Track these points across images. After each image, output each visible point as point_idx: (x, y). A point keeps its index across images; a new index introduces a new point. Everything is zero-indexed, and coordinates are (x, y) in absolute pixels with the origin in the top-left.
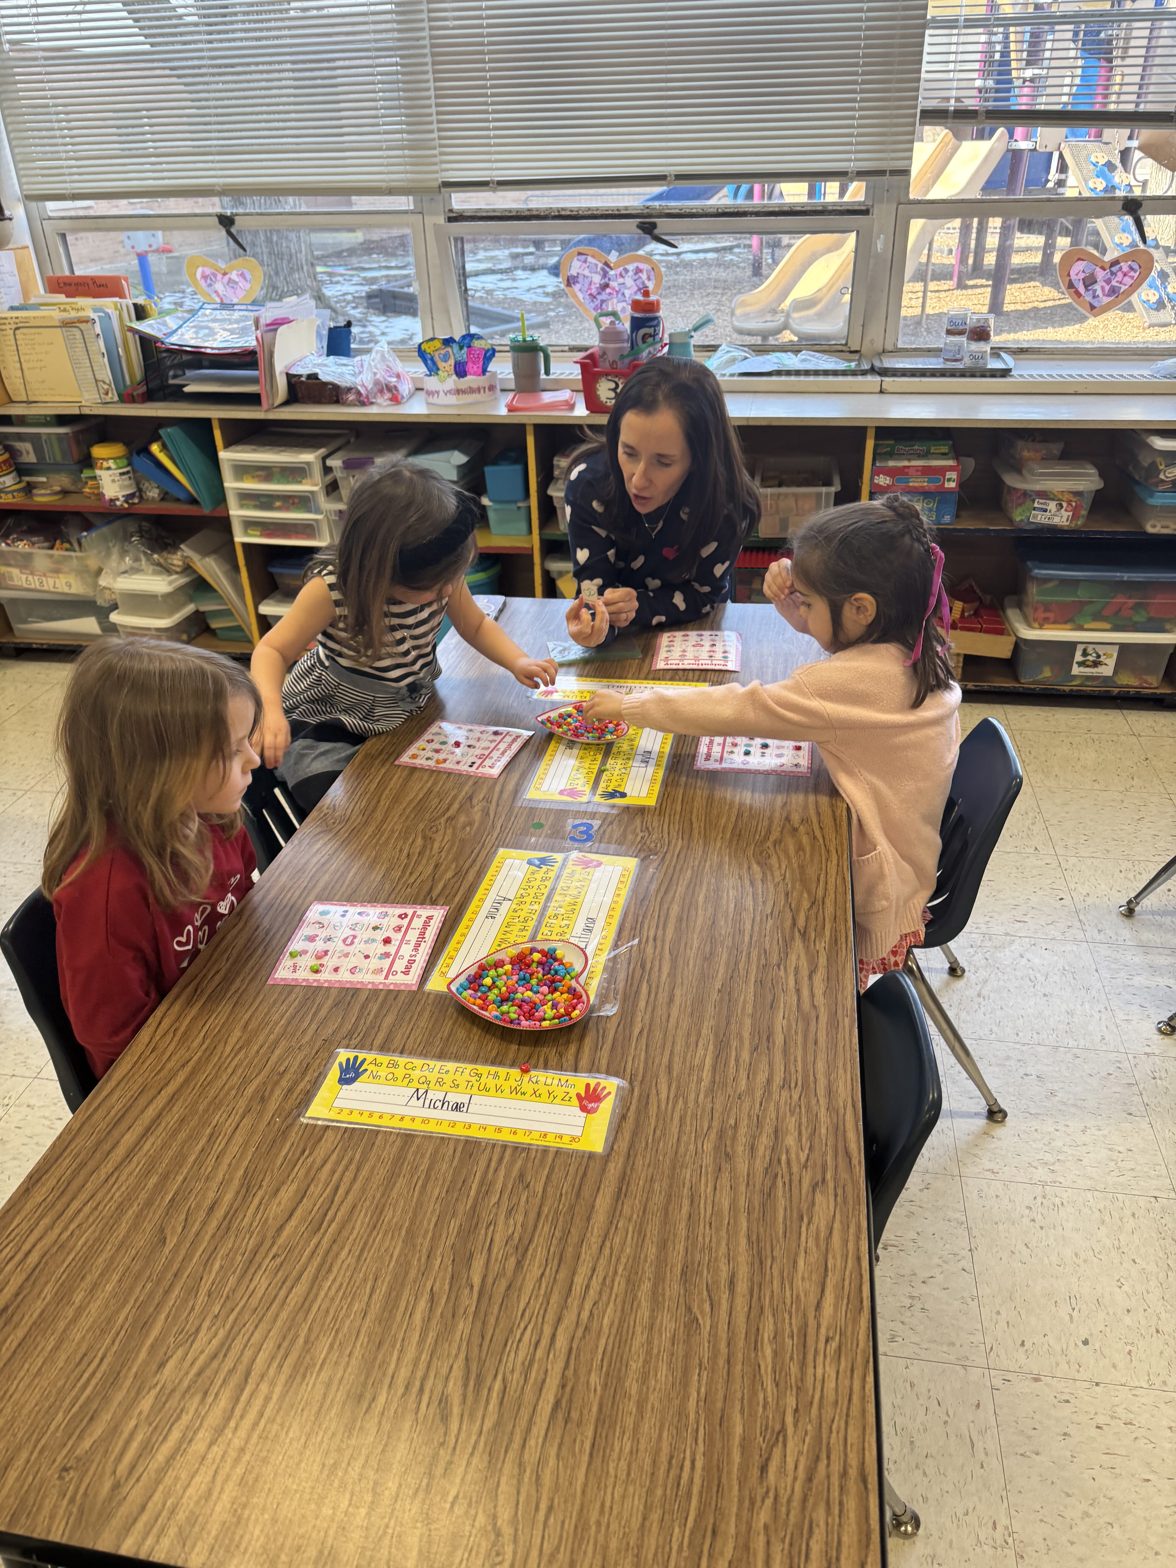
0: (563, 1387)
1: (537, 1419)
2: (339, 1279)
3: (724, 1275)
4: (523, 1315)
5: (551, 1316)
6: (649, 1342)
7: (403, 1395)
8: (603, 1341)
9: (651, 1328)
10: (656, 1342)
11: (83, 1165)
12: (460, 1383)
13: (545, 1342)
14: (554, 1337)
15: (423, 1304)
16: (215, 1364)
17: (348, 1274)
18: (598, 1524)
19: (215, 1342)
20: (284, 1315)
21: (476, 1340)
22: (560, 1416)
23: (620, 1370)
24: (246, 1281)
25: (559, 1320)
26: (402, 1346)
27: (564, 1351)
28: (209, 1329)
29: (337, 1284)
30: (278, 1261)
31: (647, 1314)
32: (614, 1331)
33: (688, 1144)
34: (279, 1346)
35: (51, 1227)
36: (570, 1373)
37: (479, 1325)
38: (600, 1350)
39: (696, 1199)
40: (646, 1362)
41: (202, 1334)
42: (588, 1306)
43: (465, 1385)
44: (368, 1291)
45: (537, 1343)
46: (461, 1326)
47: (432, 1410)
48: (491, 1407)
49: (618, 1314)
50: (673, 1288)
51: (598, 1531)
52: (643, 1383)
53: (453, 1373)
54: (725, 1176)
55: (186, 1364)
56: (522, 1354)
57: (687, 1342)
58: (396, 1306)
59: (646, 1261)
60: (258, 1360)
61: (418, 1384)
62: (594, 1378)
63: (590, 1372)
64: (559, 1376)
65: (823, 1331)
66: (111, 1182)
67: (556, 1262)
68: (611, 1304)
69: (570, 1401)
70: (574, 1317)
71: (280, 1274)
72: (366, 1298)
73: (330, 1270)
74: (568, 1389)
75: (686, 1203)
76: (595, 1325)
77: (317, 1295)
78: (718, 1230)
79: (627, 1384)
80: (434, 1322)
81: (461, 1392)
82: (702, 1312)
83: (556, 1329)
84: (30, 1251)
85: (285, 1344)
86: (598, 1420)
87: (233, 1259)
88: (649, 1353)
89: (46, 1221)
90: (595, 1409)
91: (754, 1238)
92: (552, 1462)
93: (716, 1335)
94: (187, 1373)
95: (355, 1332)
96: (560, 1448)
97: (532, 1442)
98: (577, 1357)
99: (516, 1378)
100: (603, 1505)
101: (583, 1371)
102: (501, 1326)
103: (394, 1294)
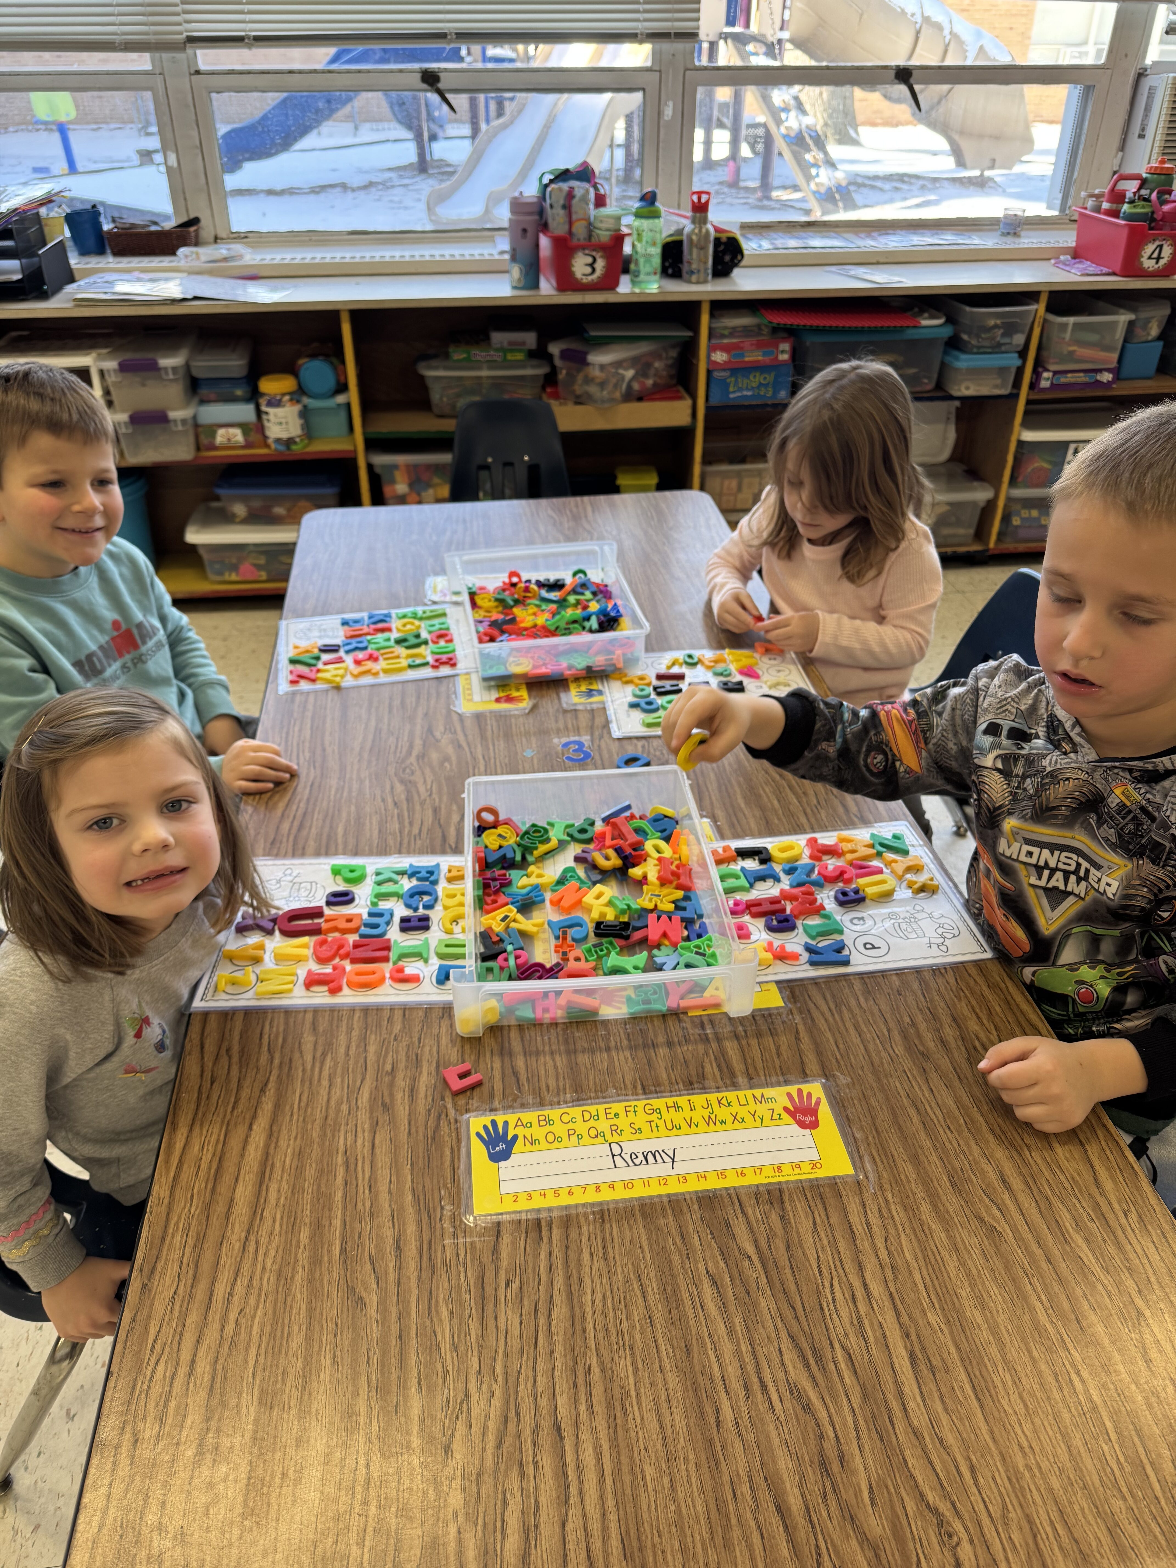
0: (908, 1335)
1: (902, 1378)
2: (598, 1289)
3: (993, 1176)
4: (820, 1272)
5: (849, 1266)
6: (964, 1264)
7: (747, 1398)
8: (917, 1276)
9: (957, 1250)
10: (969, 1262)
11: (201, 1239)
12: (800, 1365)
13: (860, 1293)
14: (865, 1285)
15: (708, 1291)
16: (511, 1427)
17: (604, 1281)
18: (1028, 1467)
19: (497, 1402)
20: (559, 1348)
21: (789, 1314)
22: (923, 1367)
23: (952, 1301)
24: (491, 1322)
25: (861, 1268)
26: (713, 1343)
27: (886, 1298)
28: (479, 1389)
29: (599, 1296)
30: (515, 1287)
31: (943, 1235)
32: (922, 1263)
33: (878, 1052)
34: (575, 1385)
35: (204, 1323)
36: (905, 1319)
37: (781, 1296)
38: (921, 1287)
39: (919, 1105)
40: (973, 1286)
41: (474, 1397)
42: (880, 1244)
43: (807, 1366)
44: (638, 1293)
45: (853, 1297)
46: (763, 1303)
47: (788, 1404)
48: (847, 1380)
49: (915, 1244)
50: (952, 1203)
51: (1033, 1476)
52: (983, 1308)
53: (786, 1358)
54: (933, 1075)
55: (477, 1438)
56: (845, 1313)
57: (998, 1253)
58: (679, 1303)
59: (909, 1181)
60: (559, 1408)
61: (755, 1379)
62: (932, 1317)
63: (924, 1311)
64: (897, 1326)
65: (1116, 1206)
66: (251, 1248)
67: (820, 1206)
68: (903, 1236)
69: (924, 1349)
70: (874, 1260)
71: (526, 1302)
72: (641, 1301)
73: (581, 1282)
74: (914, 1337)
75: (912, 1112)
76: (899, 1262)
77: (583, 1315)
78: (960, 1133)
79: (968, 1314)
80: (732, 1308)
81: (806, 1375)
82: (994, 1219)
83: (863, 1277)
84: (193, 1361)
85: (581, 1380)
86: (962, 1360)
87: (460, 1301)
88: (969, 1274)
89: (193, 1318)
90: (953, 1350)
91: (998, 1131)
92: (944, 1419)
93: (1022, 1239)
94: (484, 1449)
95: (651, 1343)
96: (943, 1402)
97: (911, 1405)
98: (902, 1301)
99: (853, 1341)
100: (1021, 1447)
101: (917, 1314)
102: (805, 1290)
103: (669, 1289)
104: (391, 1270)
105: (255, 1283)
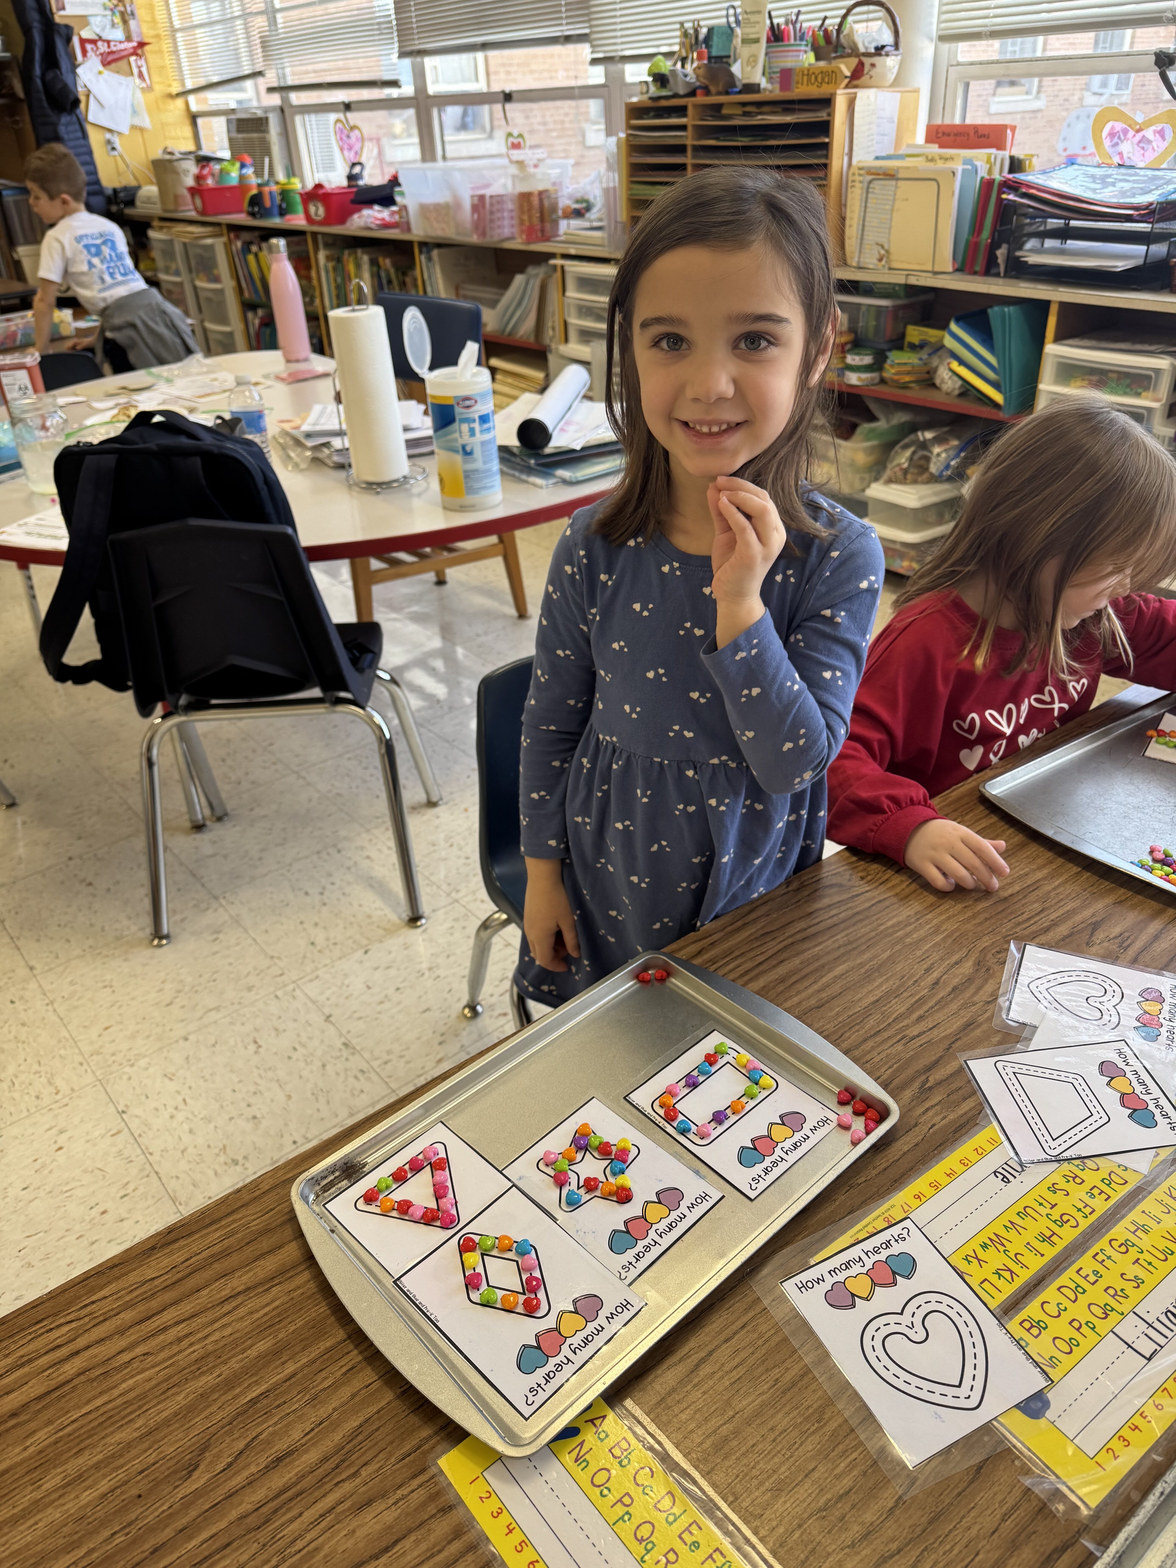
104: (246, 1473)
105: (185, 1343)
